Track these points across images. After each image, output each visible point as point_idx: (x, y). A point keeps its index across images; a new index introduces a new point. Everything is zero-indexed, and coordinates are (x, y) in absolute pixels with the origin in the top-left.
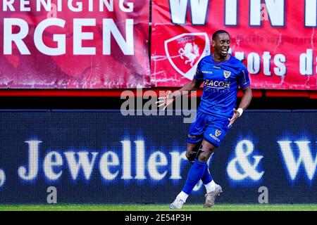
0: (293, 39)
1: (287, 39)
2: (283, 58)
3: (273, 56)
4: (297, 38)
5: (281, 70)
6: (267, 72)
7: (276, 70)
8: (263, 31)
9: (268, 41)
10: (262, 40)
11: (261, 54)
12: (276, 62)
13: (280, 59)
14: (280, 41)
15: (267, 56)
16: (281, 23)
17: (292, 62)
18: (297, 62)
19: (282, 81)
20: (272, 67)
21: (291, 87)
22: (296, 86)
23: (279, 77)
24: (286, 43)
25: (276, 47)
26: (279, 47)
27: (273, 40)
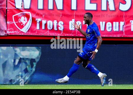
0: (67, 15)
1: (64, 15)
2: (62, 23)
3: (58, 22)
4: (68, 15)
5: (61, 28)
6: (55, 29)
7: (59, 28)
8: (53, 11)
9: (56, 16)
10: (53, 15)
11: (53, 21)
12: (59, 24)
13: (61, 23)
14: (61, 16)
15: (55, 22)
16: (62, 8)
17: (66, 24)
18: (68, 24)
19: (62, 33)
20: (58, 26)
21: (66, 35)
22: (68, 35)
23: (61, 31)
24: (63, 17)
25: (59, 18)
27: (58, 15)
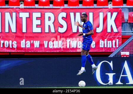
0: (19, 36)
1: (17, 36)
3: (12, 42)
4: (20, 36)
5: (15, 46)
6: (11, 47)
7: (14, 46)
8: (9, 34)
9: (11, 37)
10: (9, 37)
11: (9, 41)
13: (15, 43)
14: (15, 37)
15: (11, 42)
16: (15, 31)
17: (19, 43)
18: (20, 43)
19: (16, 50)
20: (12, 45)
21: (18, 51)
22: (20, 51)
23: (15, 48)
24: (17, 38)
26: (15, 39)
27: (13, 37)
